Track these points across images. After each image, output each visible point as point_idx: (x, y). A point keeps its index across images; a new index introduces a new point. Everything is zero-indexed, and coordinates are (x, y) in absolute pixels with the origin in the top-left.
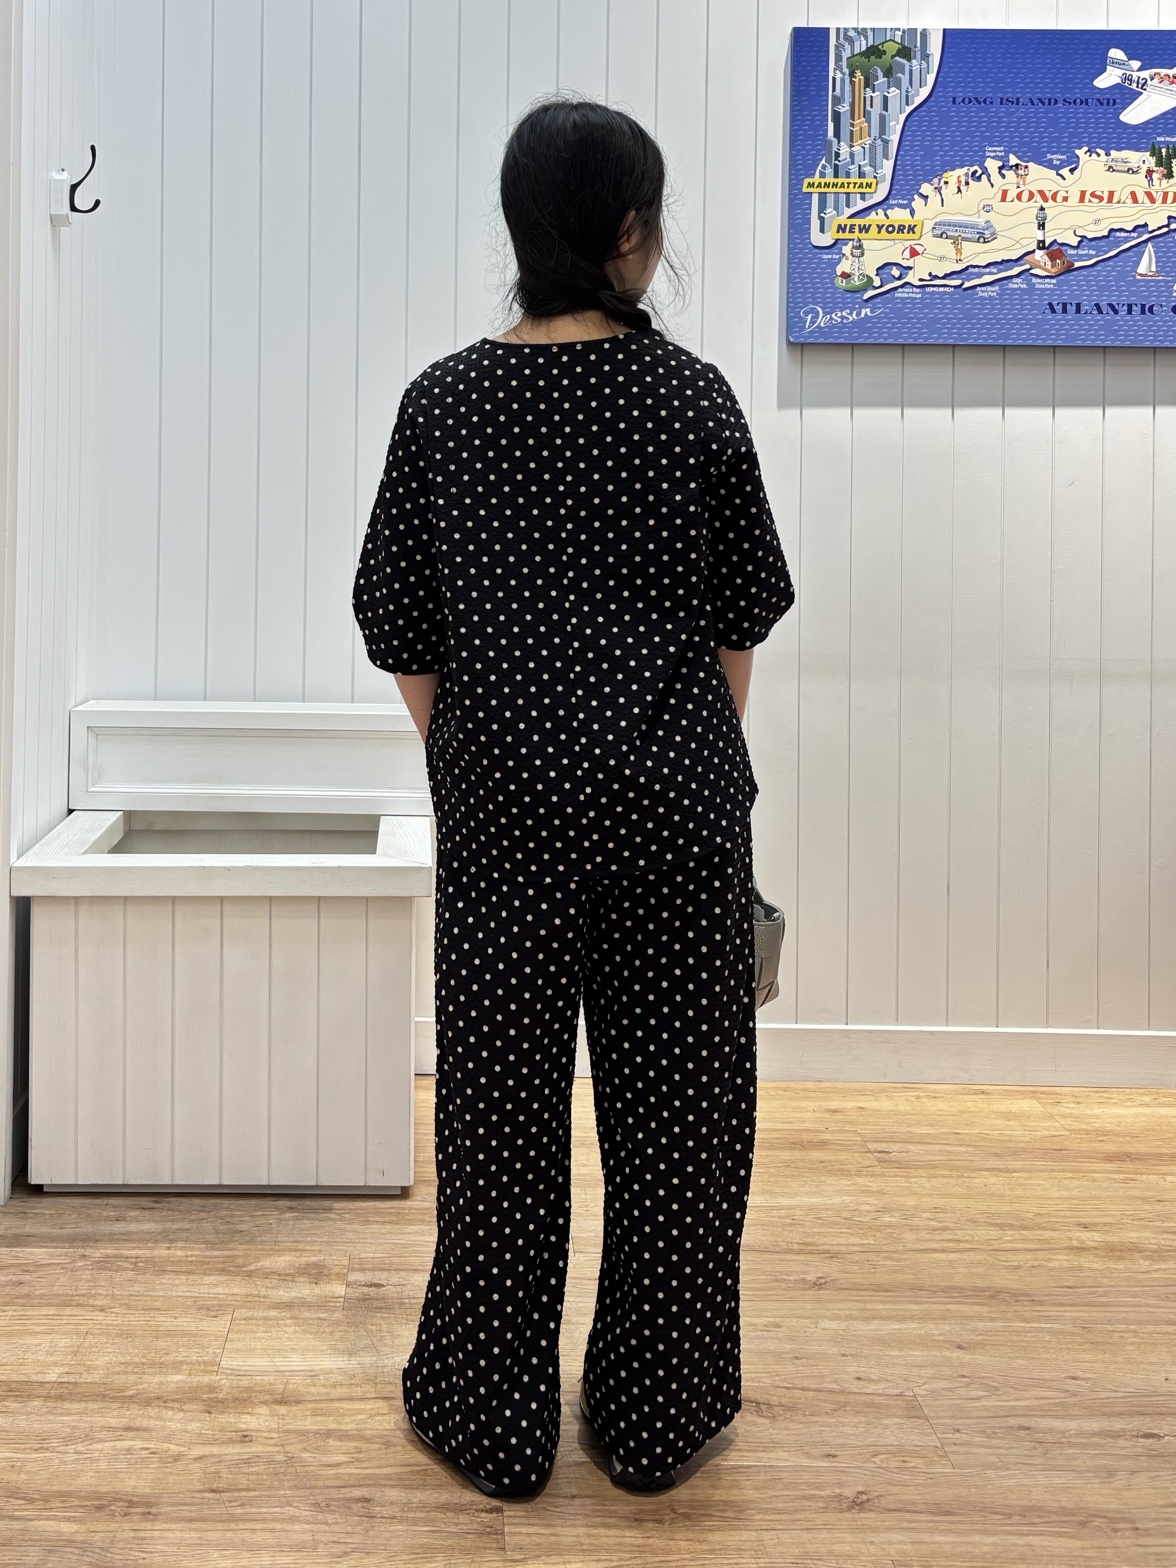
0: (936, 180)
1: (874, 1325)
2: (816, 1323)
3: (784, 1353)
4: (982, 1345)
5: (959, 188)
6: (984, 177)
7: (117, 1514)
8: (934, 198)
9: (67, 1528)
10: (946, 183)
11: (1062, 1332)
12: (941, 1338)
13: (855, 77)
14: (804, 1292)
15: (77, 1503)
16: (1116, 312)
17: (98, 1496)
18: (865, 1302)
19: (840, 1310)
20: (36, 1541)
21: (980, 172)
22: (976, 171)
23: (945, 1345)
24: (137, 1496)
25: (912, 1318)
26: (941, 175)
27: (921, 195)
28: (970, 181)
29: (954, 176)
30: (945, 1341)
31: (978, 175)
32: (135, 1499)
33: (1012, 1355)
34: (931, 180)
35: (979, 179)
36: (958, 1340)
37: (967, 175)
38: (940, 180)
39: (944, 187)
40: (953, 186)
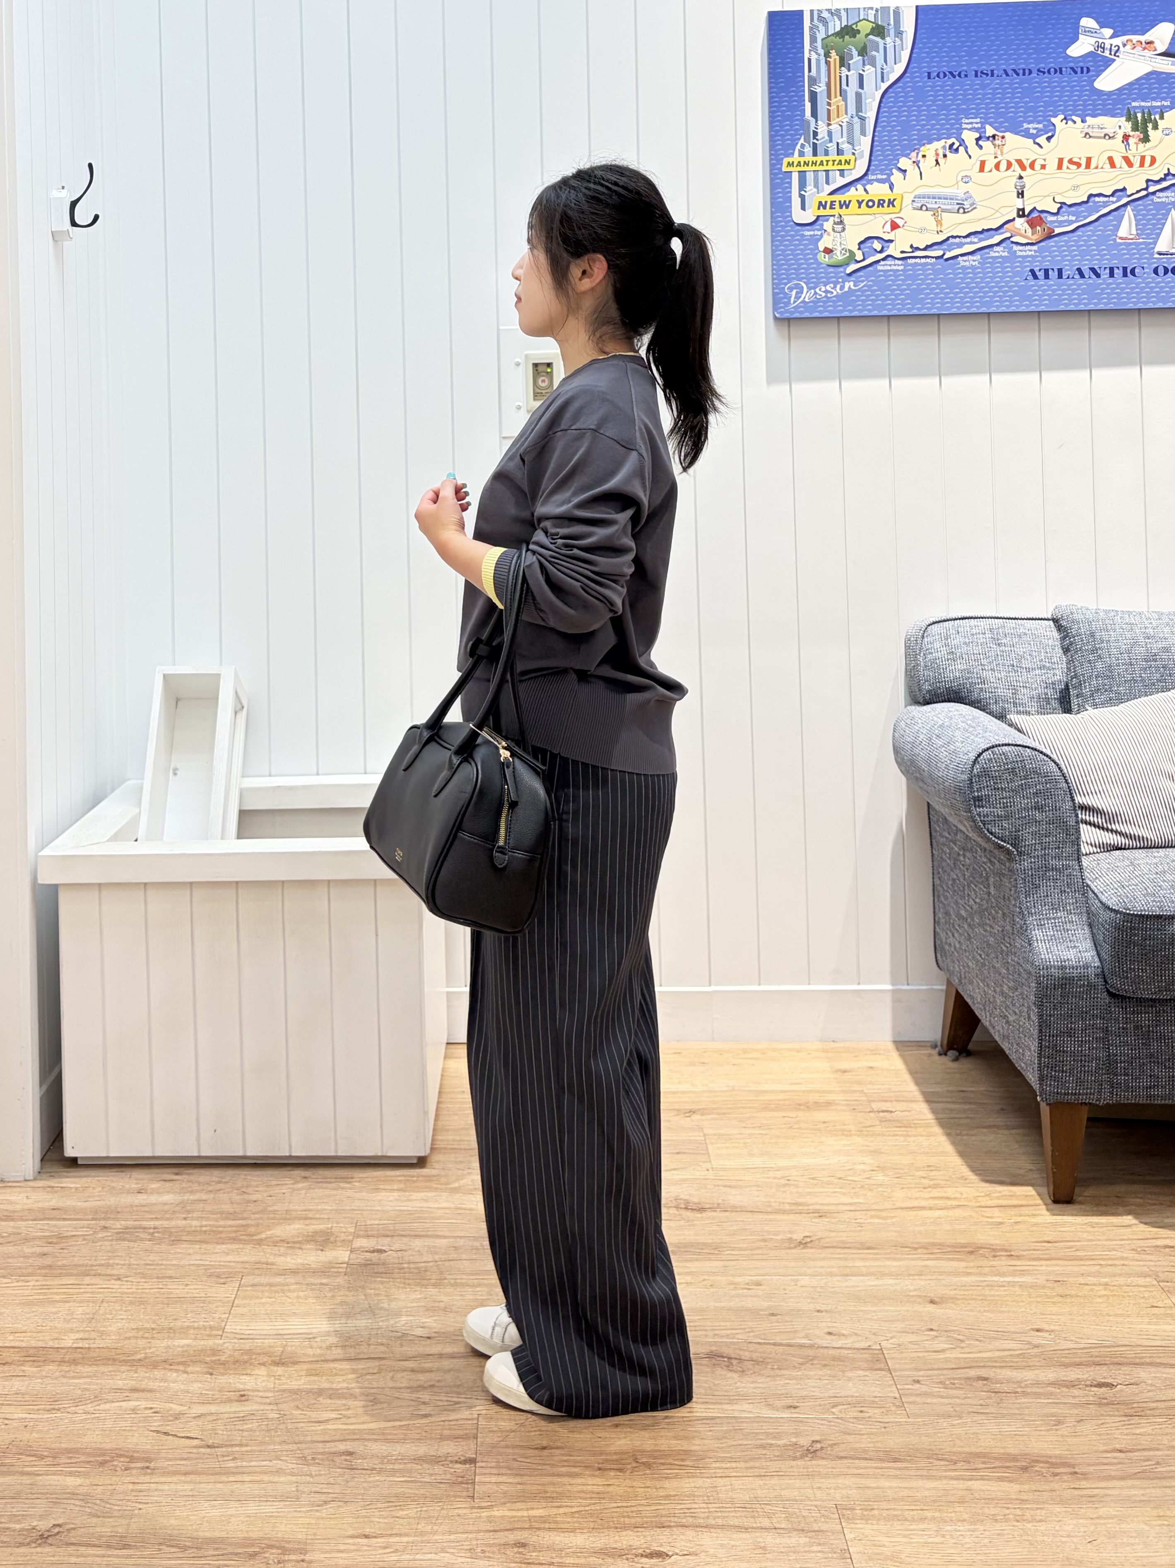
0: (914, 154)
1: (854, 1281)
2: (797, 1280)
3: (762, 1310)
4: (953, 1299)
5: (937, 161)
6: (961, 149)
7: (118, 1469)
8: (913, 171)
9: (71, 1482)
10: (924, 156)
11: (1033, 1286)
12: (915, 1293)
13: (830, 57)
14: (788, 1251)
15: (83, 1458)
16: (1098, 276)
17: (102, 1452)
18: (846, 1259)
19: (822, 1267)
20: (43, 1494)
21: (957, 144)
22: (953, 144)
23: (919, 1300)
24: (138, 1452)
25: (890, 1275)
26: (919, 149)
27: (900, 169)
28: (948, 153)
29: (931, 149)
30: (920, 1296)
31: (955, 147)
32: (135, 1455)
33: (982, 1309)
34: (909, 154)
35: (957, 150)
36: (932, 1295)
37: (944, 147)
38: (918, 154)
39: (922, 160)
40: (931, 159)
